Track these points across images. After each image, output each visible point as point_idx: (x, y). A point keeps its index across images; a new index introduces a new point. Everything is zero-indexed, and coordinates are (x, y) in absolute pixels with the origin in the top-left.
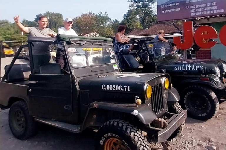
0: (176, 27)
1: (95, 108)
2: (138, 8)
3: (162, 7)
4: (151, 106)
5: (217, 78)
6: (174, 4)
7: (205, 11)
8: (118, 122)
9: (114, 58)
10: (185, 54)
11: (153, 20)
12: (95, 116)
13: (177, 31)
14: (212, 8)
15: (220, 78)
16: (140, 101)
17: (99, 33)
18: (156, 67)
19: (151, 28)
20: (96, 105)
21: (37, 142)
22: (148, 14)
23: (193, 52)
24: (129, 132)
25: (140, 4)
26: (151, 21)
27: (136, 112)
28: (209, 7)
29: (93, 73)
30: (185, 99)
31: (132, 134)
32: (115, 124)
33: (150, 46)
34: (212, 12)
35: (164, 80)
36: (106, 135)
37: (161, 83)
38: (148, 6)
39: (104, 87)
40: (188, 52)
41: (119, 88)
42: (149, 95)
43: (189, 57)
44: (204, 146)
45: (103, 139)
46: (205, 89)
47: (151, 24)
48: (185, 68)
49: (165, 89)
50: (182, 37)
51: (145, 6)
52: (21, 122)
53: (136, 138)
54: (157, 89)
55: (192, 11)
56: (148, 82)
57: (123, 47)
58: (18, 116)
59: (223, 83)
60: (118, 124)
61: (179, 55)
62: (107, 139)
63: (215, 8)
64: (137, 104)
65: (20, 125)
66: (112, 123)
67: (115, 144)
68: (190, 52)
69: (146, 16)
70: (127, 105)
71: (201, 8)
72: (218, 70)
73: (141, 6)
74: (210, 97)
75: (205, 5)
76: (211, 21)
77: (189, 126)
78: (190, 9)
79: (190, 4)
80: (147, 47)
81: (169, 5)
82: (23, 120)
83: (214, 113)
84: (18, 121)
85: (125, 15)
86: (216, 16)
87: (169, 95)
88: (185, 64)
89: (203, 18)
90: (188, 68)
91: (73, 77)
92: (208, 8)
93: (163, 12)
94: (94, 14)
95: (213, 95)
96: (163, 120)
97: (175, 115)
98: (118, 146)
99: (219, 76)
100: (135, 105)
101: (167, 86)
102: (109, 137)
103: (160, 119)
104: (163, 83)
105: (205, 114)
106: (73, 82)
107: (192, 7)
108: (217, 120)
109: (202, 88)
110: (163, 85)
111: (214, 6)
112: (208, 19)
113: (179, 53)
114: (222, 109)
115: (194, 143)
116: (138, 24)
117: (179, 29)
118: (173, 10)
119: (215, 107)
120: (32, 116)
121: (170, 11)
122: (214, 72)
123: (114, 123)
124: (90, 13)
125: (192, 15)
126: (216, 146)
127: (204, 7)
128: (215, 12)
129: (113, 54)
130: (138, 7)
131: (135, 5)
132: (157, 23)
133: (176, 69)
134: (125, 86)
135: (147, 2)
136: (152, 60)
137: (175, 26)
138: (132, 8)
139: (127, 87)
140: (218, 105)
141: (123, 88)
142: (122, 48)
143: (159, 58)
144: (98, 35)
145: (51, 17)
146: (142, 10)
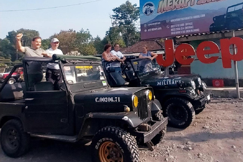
0: (159, 45)
1: (90, 118)
2: (121, 25)
3: (145, 26)
4: (137, 114)
5: (193, 90)
6: (156, 24)
7: (183, 30)
8: (111, 128)
9: (103, 75)
10: (167, 70)
11: (137, 38)
12: (89, 127)
13: (160, 48)
14: (190, 27)
15: (196, 90)
16: (129, 109)
17: (80, 52)
18: (141, 83)
19: (134, 46)
20: (91, 115)
21: (31, 159)
22: (131, 31)
23: (176, 69)
24: (120, 134)
25: (123, 21)
26: (134, 39)
27: (126, 118)
28: (187, 26)
29: (85, 89)
30: (167, 110)
31: (123, 136)
32: (109, 129)
33: (135, 63)
34: (189, 31)
35: (147, 92)
36: (100, 141)
37: (145, 95)
38: (131, 22)
39: (97, 100)
40: (170, 69)
41: (111, 100)
42: (136, 104)
43: (171, 73)
44: (182, 148)
45: (98, 144)
46: (183, 101)
47: (134, 41)
48: (166, 83)
49: (149, 101)
50: (164, 55)
51: (128, 23)
52: (14, 141)
53: (127, 139)
54: (143, 100)
55: (172, 30)
56: (135, 94)
57: (109, 65)
58: (11, 134)
59: (198, 95)
60: (111, 129)
61: (162, 72)
62: (101, 144)
63: (192, 27)
64: (126, 111)
65: (12, 143)
66: (105, 129)
67: (108, 148)
68: (173, 69)
69: (129, 33)
70: (117, 114)
71: (180, 27)
72: (193, 83)
73: (124, 23)
74: (187, 107)
75: (183, 25)
76: (190, 39)
77: (170, 134)
78: (170, 28)
79: (170, 24)
80: (132, 65)
81: (151, 24)
82: (16, 138)
83: (191, 121)
84: (10, 139)
85: (107, 32)
86: (193, 35)
87: (153, 105)
88: (166, 79)
89: (183, 36)
90: (169, 82)
91: (69, 92)
92: (186, 28)
93: (146, 31)
94: (75, 31)
95: (190, 105)
96: (148, 125)
97: (157, 122)
98: (111, 149)
99: (195, 88)
100: (124, 113)
101: (150, 97)
102: (103, 142)
103: (145, 124)
104: (147, 95)
105: (184, 123)
106: (69, 97)
107: (172, 26)
108: (194, 128)
109: (181, 99)
110: (147, 97)
111: (191, 25)
112: (187, 37)
113: (162, 70)
114: (199, 118)
115: (174, 147)
116: (121, 41)
117: (162, 47)
118: (156, 29)
119: (192, 116)
120: (27, 133)
121: (153, 29)
122: (191, 85)
123: (107, 129)
124: (71, 31)
125: (172, 33)
126: (192, 147)
127: (183, 27)
128: (192, 31)
129: (102, 71)
130: (121, 23)
131: (117, 22)
132: (141, 40)
133: (159, 84)
134: (116, 98)
135: (130, 19)
136: (137, 77)
137: (158, 43)
138: (115, 25)
139: (118, 99)
140: (194, 113)
141: (114, 99)
142: (109, 67)
143: (143, 74)
144: (79, 54)
145: (26, 34)
146: (125, 27)
